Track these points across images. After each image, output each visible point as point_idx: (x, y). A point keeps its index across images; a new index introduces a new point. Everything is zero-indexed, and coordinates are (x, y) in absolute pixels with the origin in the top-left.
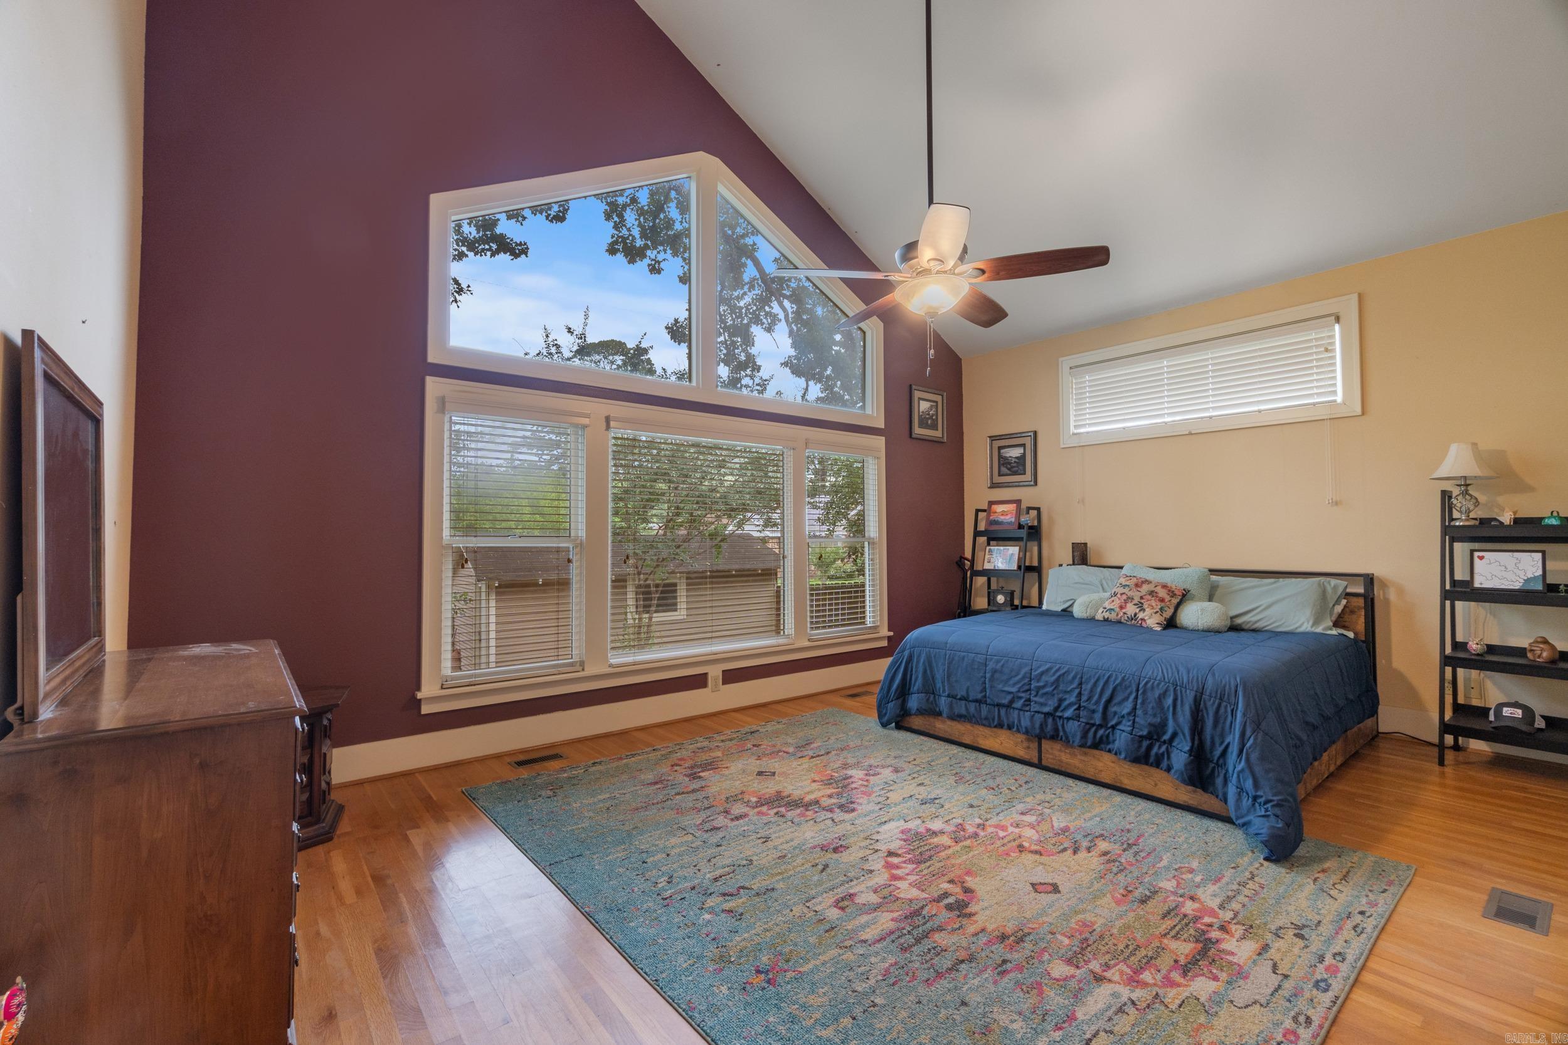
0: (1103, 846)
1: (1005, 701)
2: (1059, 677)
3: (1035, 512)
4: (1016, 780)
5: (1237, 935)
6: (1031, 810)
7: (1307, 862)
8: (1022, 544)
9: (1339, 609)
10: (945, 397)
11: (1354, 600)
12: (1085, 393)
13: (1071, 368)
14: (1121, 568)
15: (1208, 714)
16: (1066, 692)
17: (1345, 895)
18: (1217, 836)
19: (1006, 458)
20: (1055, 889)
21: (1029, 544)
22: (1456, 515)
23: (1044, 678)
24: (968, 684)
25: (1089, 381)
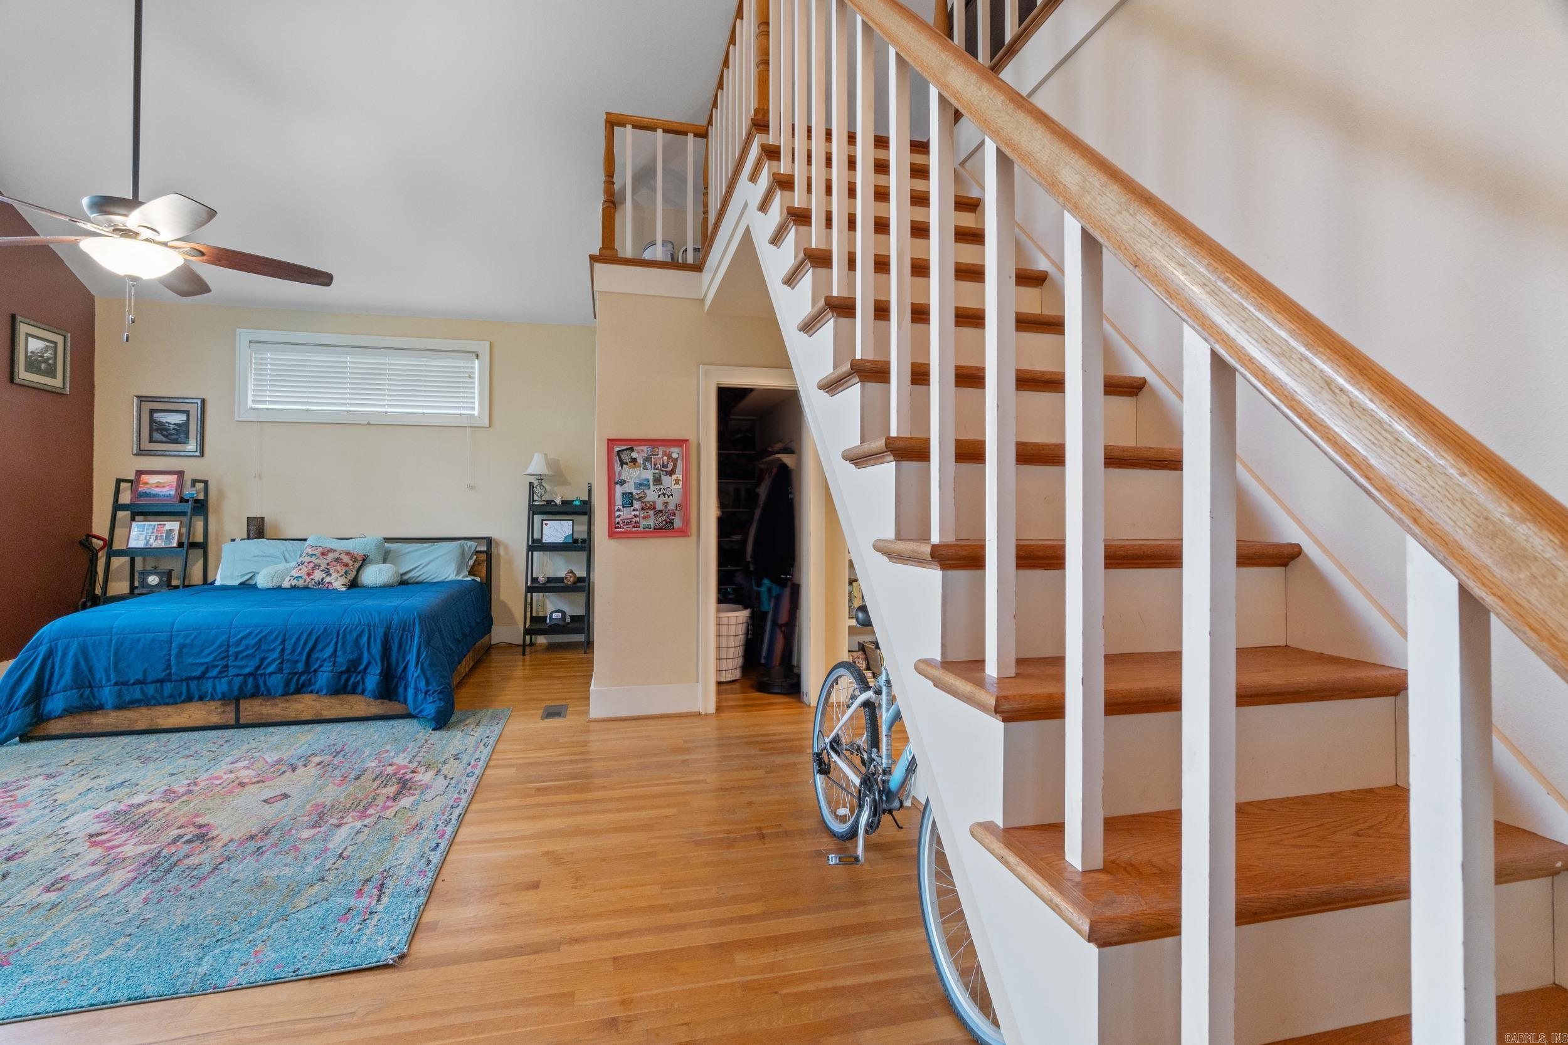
0: (317, 759)
1: (197, 673)
2: (260, 639)
3: (202, 485)
4: (214, 743)
5: (422, 772)
6: (240, 758)
7: (457, 723)
8: (185, 519)
9: (471, 562)
10: (69, 339)
11: (481, 555)
12: (266, 370)
13: (250, 342)
14: (305, 540)
15: (394, 643)
16: (269, 651)
17: (479, 732)
18: (400, 728)
19: (161, 423)
20: (285, 796)
21: (194, 518)
22: (536, 498)
23: (244, 643)
24: (146, 665)
25: (271, 359)
